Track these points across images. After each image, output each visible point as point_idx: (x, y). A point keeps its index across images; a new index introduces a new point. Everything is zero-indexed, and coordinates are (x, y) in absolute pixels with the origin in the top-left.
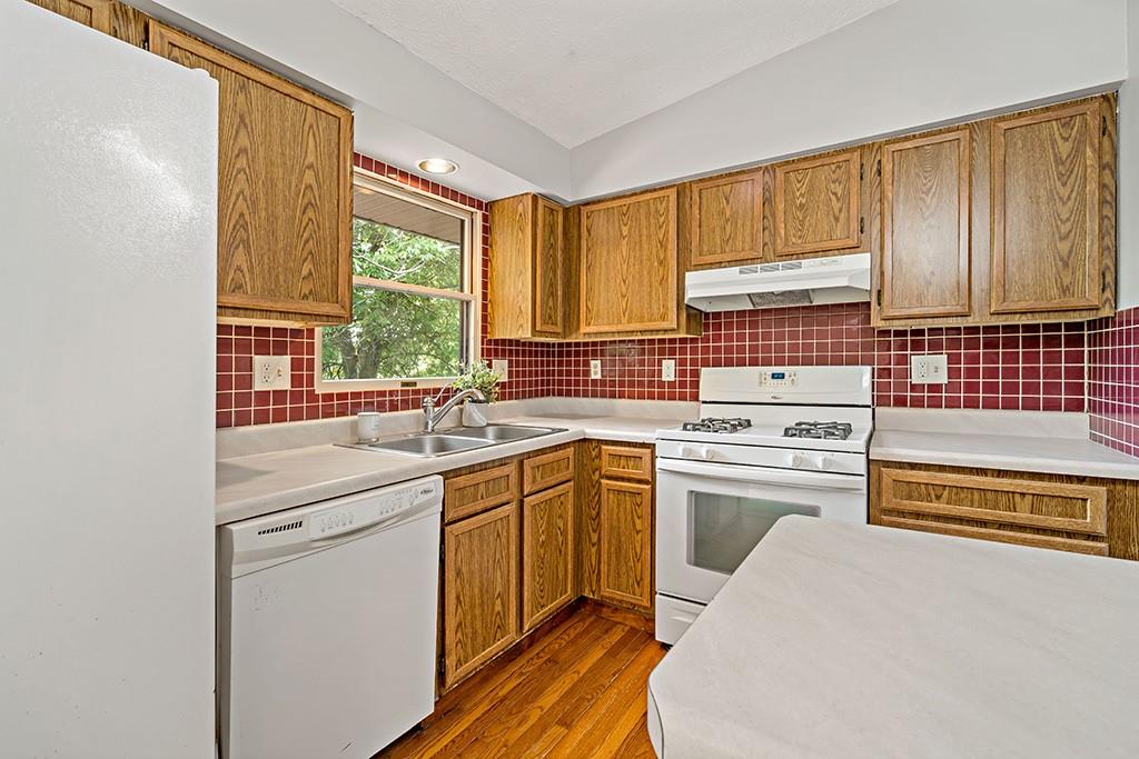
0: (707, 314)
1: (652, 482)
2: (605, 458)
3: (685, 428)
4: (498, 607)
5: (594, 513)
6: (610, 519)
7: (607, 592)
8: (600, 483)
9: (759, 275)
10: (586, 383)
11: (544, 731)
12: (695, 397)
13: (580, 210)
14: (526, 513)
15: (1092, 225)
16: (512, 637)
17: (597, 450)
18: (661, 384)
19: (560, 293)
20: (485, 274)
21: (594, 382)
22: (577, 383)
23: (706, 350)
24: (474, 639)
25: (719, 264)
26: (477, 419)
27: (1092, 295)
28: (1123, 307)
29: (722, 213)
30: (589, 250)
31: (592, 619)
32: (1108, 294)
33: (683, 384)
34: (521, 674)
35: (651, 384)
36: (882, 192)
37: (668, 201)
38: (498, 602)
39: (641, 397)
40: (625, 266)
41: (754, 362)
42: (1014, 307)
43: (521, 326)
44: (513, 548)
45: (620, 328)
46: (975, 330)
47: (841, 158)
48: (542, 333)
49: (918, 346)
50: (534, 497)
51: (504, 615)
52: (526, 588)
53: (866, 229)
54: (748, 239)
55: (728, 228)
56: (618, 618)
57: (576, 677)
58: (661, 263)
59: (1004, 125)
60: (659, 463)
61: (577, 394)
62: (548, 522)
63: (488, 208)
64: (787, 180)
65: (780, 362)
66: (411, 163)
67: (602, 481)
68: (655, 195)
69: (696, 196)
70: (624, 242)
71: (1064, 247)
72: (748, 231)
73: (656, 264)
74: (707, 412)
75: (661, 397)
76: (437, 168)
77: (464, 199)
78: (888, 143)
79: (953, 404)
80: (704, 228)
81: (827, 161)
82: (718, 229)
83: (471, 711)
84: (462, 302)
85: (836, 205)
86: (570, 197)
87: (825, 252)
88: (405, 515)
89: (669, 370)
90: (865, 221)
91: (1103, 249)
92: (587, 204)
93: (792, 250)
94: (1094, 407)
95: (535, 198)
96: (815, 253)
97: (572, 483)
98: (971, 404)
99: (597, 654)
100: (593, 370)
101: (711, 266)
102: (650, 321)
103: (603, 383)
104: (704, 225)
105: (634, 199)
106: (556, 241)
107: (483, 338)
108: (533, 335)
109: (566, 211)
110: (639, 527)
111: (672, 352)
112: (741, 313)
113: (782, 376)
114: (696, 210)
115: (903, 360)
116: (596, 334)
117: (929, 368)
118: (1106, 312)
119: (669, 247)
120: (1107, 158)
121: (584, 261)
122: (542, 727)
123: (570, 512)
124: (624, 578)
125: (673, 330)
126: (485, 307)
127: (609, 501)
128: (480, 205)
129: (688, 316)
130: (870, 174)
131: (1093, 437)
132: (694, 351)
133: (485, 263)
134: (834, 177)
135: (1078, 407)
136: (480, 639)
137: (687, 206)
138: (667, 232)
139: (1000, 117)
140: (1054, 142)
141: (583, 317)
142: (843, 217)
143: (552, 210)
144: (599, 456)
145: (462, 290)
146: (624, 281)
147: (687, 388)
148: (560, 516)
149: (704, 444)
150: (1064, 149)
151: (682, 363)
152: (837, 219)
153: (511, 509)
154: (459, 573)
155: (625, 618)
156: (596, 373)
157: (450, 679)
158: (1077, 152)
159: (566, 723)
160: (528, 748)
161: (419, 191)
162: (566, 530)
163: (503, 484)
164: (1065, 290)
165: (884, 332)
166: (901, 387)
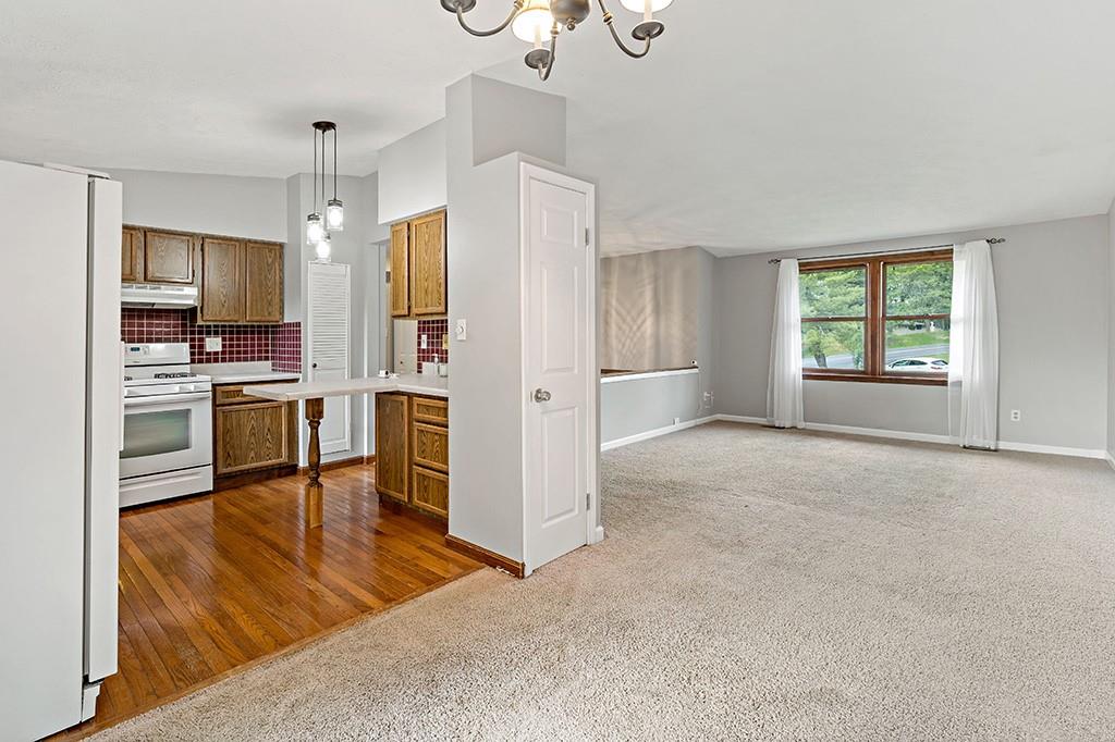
15: (277, 291)
27: (278, 317)
28: (285, 322)
32: (281, 316)
36: (203, 259)
42: (254, 319)
46: (239, 326)
47: (184, 237)
49: (209, 333)
53: (196, 275)
59: (251, 245)
64: (153, 240)
71: (269, 297)
79: (224, 360)
81: (176, 237)
85: (181, 261)
87: (174, 283)
90: (196, 271)
91: (280, 300)
93: (156, 280)
94: (273, 358)
96: (168, 284)
98: (231, 360)
113: (138, 349)
115: (202, 340)
117: (214, 344)
118: (281, 323)
130: (199, 249)
131: (274, 370)
134: (180, 246)
135: (267, 358)
139: (250, 241)
140: (266, 257)
142: (184, 267)
150: (270, 260)
158: (274, 263)
164: (269, 313)
165: (202, 326)
166: (201, 353)
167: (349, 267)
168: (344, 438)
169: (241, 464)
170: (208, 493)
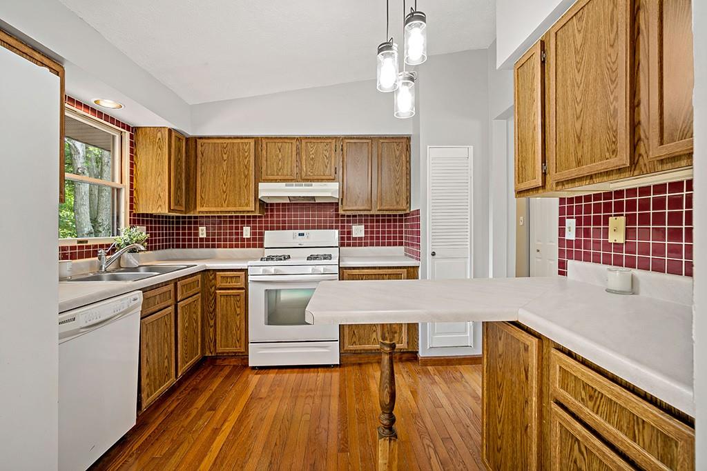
0: (267, 204)
1: (246, 289)
2: (219, 279)
3: (261, 260)
4: (166, 364)
5: (212, 310)
6: (222, 310)
7: (220, 350)
8: (216, 293)
9: (294, 187)
10: (196, 240)
11: (201, 415)
12: (261, 246)
13: (196, 141)
14: (179, 311)
15: (404, 181)
16: (172, 381)
17: (213, 275)
18: (243, 240)
19: (184, 188)
20: (132, 172)
21: (202, 239)
22: (190, 240)
23: (266, 222)
24: (155, 382)
25: (276, 181)
26: (133, 262)
27: (405, 205)
28: (412, 210)
29: (277, 156)
30: (202, 164)
31: (211, 367)
32: (408, 205)
33: (254, 239)
34: (178, 400)
35: (237, 240)
36: (343, 158)
37: (250, 145)
38: (166, 361)
39: (231, 246)
40: (225, 176)
41: (290, 228)
42: (385, 208)
43: (161, 206)
44: (173, 330)
45: (222, 209)
46: (372, 216)
47: (328, 141)
48: (174, 211)
49: (354, 222)
50: (182, 302)
51: (169, 368)
52: (179, 352)
53: (337, 172)
54: (289, 171)
55: (280, 163)
56: (226, 363)
57: (211, 392)
58: (246, 177)
59: (381, 141)
60: (250, 278)
61: (190, 246)
62: (189, 316)
63: (134, 130)
64: (307, 146)
65: (302, 228)
66: (90, 99)
67: (217, 291)
68: (243, 141)
69: (264, 145)
70: (225, 163)
71: (397, 188)
72: (289, 166)
73: (243, 176)
74: (268, 253)
75: (243, 246)
76: (107, 105)
77: (118, 123)
78: (345, 138)
79: (366, 245)
80: (269, 162)
81: (323, 141)
82: (275, 163)
83: (154, 422)
84: (113, 189)
85: (326, 161)
86: (191, 133)
87: (322, 180)
88: (125, 313)
89: (247, 232)
90: (337, 169)
91: (407, 190)
92: (201, 138)
93: (308, 178)
94: (407, 244)
95: (170, 130)
96: (318, 180)
97: (200, 294)
98: (372, 245)
99: (219, 381)
100: (200, 232)
101: (271, 181)
102: (240, 206)
103: (207, 240)
104: (268, 160)
105: (230, 141)
106: (182, 157)
107: (130, 212)
108: (169, 212)
109: (188, 139)
110: (238, 312)
111: (249, 222)
112: (284, 204)
113: (303, 235)
114: (264, 152)
115: (350, 227)
116: (207, 212)
117: (358, 231)
118: (408, 212)
119: (251, 168)
120: (408, 159)
121: (199, 170)
122: (200, 414)
123: (200, 310)
124: (230, 340)
125: (252, 211)
126: (131, 193)
127: (221, 302)
128: (128, 128)
129: (260, 204)
130: (339, 150)
131: (406, 255)
132: (260, 222)
133: (132, 165)
134: (325, 148)
135: (401, 244)
136: (158, 382)
137: (260, 150)
138: (249, 161)
139: (380, 137)
140: (395, 151)
141: (198, 202)
142: (328, 166)
143: (180, 139)
144: (215, 278)
145: (113, 180)
146: (225, 184)
147: (257, 241)
148: (195, 313)
149: (272, 267)
150: (398, 153)
151: (254, 228)
152: (326, 167)
153: (171, 309)
154: (147, 346)
155: (230, 362)
156: (202, 234)
157: (144, 405)
158: (401, 155)
159: (213, 409)
160: (196, 423)
161: (89, 115)
162: (197, 320)
163: (168, 296)
164: (397, 203)
165: (343, 216)
166: (349, 239)
167: (471, 148)
168: (466, 332)
169: (365, 344)
170: (335, 366)
